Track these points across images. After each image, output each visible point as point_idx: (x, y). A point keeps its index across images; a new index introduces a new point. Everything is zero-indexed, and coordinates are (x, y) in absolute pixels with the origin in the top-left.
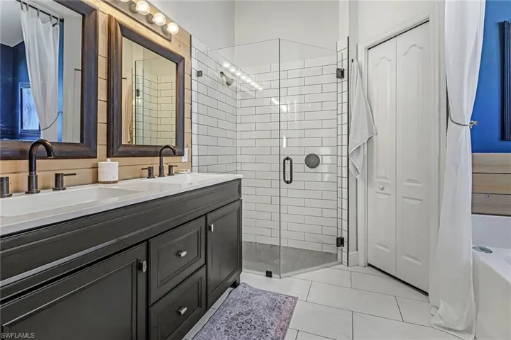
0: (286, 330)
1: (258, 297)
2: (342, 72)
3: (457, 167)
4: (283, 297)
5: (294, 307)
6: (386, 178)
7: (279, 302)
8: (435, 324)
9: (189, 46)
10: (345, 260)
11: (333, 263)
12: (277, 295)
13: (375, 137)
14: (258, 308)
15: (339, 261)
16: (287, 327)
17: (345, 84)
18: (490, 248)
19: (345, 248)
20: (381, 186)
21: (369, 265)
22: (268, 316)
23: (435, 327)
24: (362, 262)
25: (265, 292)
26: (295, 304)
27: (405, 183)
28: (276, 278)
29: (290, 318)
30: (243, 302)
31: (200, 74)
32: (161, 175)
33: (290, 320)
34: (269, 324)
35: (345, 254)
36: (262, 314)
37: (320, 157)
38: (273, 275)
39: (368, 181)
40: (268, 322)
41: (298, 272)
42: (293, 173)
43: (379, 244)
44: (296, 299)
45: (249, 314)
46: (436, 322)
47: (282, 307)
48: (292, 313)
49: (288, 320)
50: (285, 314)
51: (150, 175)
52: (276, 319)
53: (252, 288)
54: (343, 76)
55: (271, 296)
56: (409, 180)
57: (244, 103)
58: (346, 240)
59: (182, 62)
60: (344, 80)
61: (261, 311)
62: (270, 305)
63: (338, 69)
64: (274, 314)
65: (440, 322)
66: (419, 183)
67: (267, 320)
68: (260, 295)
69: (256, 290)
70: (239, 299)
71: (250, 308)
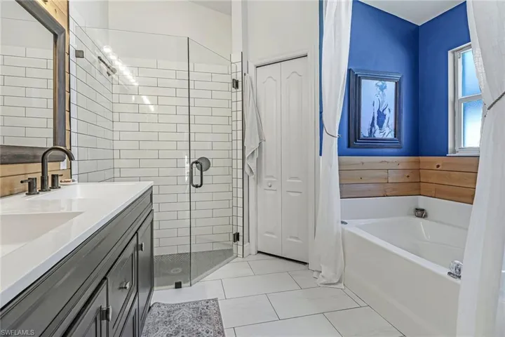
0: (223, 332)
1: (177, 312)
2: (237, 82)
3: (331, 166)
4: (204, 303)
5: (218, 308)
6: (272, 177)
7: (203, 309)
8: (322, 284)
9: (66, 15)
10: (240, 252)
11: (230, 258)
12: (197, 303)
13: (263, 142)
14: (185, 322)
15: (235, 255)
16: (223, 329)
17: (240, 94)
18: (345, 221)
19: (240, 242)
20: (269, 184)
21: (259, 252)
22: (199, 326)
23: (322, 286)
24: (254, 252)
25: (183, 305)
26: (218, 304)
27: (288, 181)
28: (186, 287)
29: (220, 319)
30: (165, 323)
31: (80, 54)
32: (43, 189)
33: (221, 321)
34: (204, 333)
35: (240, 248)
36: (192, 326)
37: (210, 160)
38: (183, 285)
39: (258, 181)
40: (202, 332)
41: (204, 274)
42: (204, 177)
43: (267, 232)
44: (215, 300)
45: (178, 332)
46: (322, 282)
47: (207, 313)
48: (220, 315)
49: (220, 322)
50: (214, 317)
51: (31, 191)
52: (208, 326)
53: (167, 305)
54: (237, 87)
55: (191, 306)
56: (291, 178)
57: (123, 98)
58: (241, 234)
59: (63, 35)
60: (238, 90)
61: (189, 324)
62: (195, 315)
63: (233, 80)
64: (204, 322)
65: (324, 281)
66: (299, 179)
67: (200, 330)
68: (180, 309)
69: (172, 306)
70: (159, 322)
71: (176, 326)
